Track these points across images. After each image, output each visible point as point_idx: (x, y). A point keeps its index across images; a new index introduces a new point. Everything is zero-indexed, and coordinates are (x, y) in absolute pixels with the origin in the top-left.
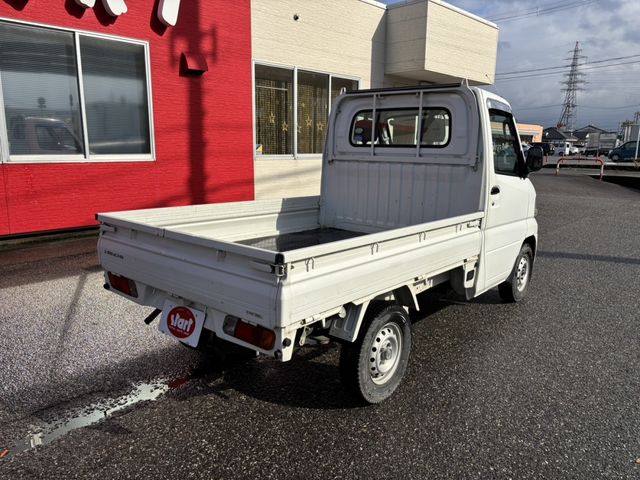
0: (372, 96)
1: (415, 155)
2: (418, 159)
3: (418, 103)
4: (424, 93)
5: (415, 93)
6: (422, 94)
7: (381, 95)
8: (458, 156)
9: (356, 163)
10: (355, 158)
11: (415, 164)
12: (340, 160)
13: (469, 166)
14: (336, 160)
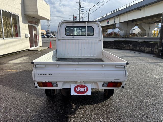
1: (86, 38)
2: (86, 39)
3: (86, 25)
4: (87, 23)
5: (85, 23)
8: (96, 38)
9: (68, 40)
10: (67, 39)
11: (85, 40)
12: (62, 39)
13: (99, 40)
14: (61, 39)
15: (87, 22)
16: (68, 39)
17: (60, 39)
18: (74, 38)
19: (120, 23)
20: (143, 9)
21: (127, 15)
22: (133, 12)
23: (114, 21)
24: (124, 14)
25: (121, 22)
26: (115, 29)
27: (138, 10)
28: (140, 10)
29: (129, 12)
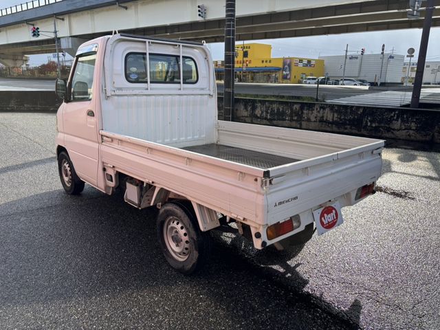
0: (145, 42)
5: (176, 45)
6: (181, 47)
7: (152, 43)
8: (202, 89)
9: (135, 97)
10: (134, 92)
11: (179, 95)
12: (118, 95)
13: (210, 95)
14: (116, 95)
15: (181, 44)
16: (135, 95)
17: (113, 93)
18: (151, 89)
19: (71, 37)
20: (133, 7)
21: (89, 16)
22: (108, 10)
23: (53, 30)
24: (81, 13)
25: (74, 34)
26: (60, 54)
27: (119, 6)
28: (126, 8)
29: (96, 10)
